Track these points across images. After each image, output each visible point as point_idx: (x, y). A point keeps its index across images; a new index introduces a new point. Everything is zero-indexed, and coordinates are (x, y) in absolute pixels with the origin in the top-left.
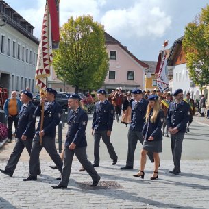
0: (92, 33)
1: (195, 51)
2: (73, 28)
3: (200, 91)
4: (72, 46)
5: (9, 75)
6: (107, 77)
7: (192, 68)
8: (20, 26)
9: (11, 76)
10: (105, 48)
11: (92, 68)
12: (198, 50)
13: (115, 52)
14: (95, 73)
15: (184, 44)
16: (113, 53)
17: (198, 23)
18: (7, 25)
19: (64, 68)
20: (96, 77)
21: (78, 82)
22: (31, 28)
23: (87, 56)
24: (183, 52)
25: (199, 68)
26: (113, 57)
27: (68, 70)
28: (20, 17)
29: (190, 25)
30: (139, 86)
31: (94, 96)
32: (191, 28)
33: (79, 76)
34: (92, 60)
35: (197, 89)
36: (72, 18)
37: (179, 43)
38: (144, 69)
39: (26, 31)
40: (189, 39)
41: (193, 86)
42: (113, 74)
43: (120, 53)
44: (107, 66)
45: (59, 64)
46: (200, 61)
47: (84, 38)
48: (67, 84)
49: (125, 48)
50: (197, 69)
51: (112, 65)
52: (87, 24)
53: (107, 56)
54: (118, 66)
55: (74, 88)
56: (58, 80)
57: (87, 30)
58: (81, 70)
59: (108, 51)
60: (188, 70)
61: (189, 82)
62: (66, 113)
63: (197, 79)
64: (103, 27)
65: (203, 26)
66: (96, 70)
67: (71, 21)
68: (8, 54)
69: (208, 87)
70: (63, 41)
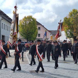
1: (67, 27)
2: (26, 20)
4: (25, 26)
6: (38, 36)
7: (66, 32)
8: (8, 20)
9: (5, 36)
11: (33, 33)
12: (68, 26)
15: (63, 24)
17: (68, 17)
18: (4, 19)
19: (23, 33)
20: (34, 36)
21: (28, 38)
23: (31, 29)
24: (63, 27)
25: (69, 32)
26: (39, 29)
27: (24, 34)
28: (8, 17)
29: (65, 18)
30: (48, 39)
32: (66, 19)
33: (28, 36)
34: (32, 30)
36: (25, 16)
38: (50, 33)
39: (10, 21)
40: (65, 22)
41: (67, 38)
42: (39, 35)
43: (41, 28)
44: (37, 32)
45: (21, 32)
46: (69, 30)
47: (30, 23)
48: (24, 38)
49: (43, 26)
50: (68, 33)
51: (39, 32)
52: (30, 18)
53: (37, 29)
54: (41, 32)
55: (26, 40)
56: (21, 37)
57: (31, 20)
58: (29, 34)
59: (38, 27)
61: (65, 37)
63: (68, 36)
64: (36, 19)
65: (70, 18)
66: (34, 33)
67: (25, 17)
68: (4, 29)
69: (72, 39)
70: (23, 24)
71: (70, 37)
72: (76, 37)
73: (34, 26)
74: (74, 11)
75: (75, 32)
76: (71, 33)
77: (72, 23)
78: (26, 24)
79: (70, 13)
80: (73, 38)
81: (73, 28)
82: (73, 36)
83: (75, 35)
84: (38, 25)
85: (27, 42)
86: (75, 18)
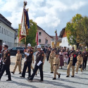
0: (32, 26)
1: (70, 32)
3: (72, 47)
5: (2, 41)
7: (69, 39)
8: (6, 23)
13: (41, 33)
15: (66, 30)
17: (71, 22)
18: (2, 23)
22: (11, 24)
23: (31, 34)
24: (65, 33)
25: (71, 38)
26: (40, 34)
28: (7, 20)
29: (68, 23)
30: (49, 45)
31: (33, 48)
35: (71, 46)
37: (64, 29)
38: (51, 39)
39: (9, 25)
40: (68, 28)
41: (69, 45)
46: (72, 36)
48: (24, 44)
49: (44, 31)
50: (71, 39)
51: (40, 37)
52: (31, 22)
54: (42, 37)
58: (28, 39)
60: (67, 39)
61: (68, 43)
62: (23, 54)
63: (71, 43)
65: (73, 23)
68: (2, 33)
69: (75, 46)
71: (73, 44)
73: (34, 31)
74: (78, 16)
76: (74, 40)
77: (76, 29)
79: (73, 18)
81: (76, 34)
82: (76, 42)
83: (78, 42)
84: (39, 30)
86: (78, 24)
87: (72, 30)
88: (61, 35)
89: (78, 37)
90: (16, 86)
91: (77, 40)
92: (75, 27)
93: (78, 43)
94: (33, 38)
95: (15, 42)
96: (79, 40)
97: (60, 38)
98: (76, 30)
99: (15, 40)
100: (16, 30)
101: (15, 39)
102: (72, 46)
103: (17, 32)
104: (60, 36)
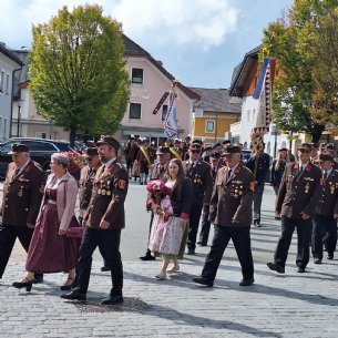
0: (100, 36)
1: (281, 73)
2: (68, 26)
3: (287, 142)
4: (64, 59)
6: (127, 114)
10: (124, 63)
11: (101, 98)
12: (286, 72)
13: (141, 71)
14: (106, 107)
15: (261, 60)
16: (138, 73)
17: (288, 23)
19: (50, 96)
20: (106, 112)
21: (75, 121)
23: (91, 77)
24: (259, 73)
25: (287, 102)
26: (136, 79)
27: (57, 100)
29: (272, 27)
30: (182, 131)
32: (275, 34)
33: (78, 111)
34: (100, 83)
35: (283, 138)
36: (65, 8)
37: (252, 58)
38: (191, 101)
41: (276, 133)
42: (136, 109)
44: (126, 95)
45: (41, 90)
46: (290, 89)
47: (87, 45)
48: (56, 125)
49: (158, 65)
50: (283, 104)
51: (136, 93)
52: (93, 20)
53: (127, 77)
55: (68, 133)
56: (40, 118)
57: (93, 31)
58: (80, 100)
59: (128, 69)
64: (121, 25)
66: (107, 101)
67: (64, 14)
69: (303, 136)
70: (50, 48)
71: (295, 130)
72: (322, 128)
73: (109, 63)
75: (320, 104)
76: (297, 108)
77: (308, 55)
78: (69, 48)
80: (307, 132)
81: (309, 80)
82: (308, 120)
83: (319, 118)
84: (130, 59)
85: (73, 145)
86: (320, 31)
87: (291, 62)
88: (240, 83)
89: (319, 95)
90: (16, 331)
91: (312, 110)
92: (307, 49)
93: (316, 125)
94: (103, 95)
95: (15, 116)
96: (322, 111)
97: (235, 100)
98: (312, 63)
99: (15, 105)
100: (21, 58)
101: (16, 98)
102: (290, 139)
103: (22, 64)
104: (232, 89)
